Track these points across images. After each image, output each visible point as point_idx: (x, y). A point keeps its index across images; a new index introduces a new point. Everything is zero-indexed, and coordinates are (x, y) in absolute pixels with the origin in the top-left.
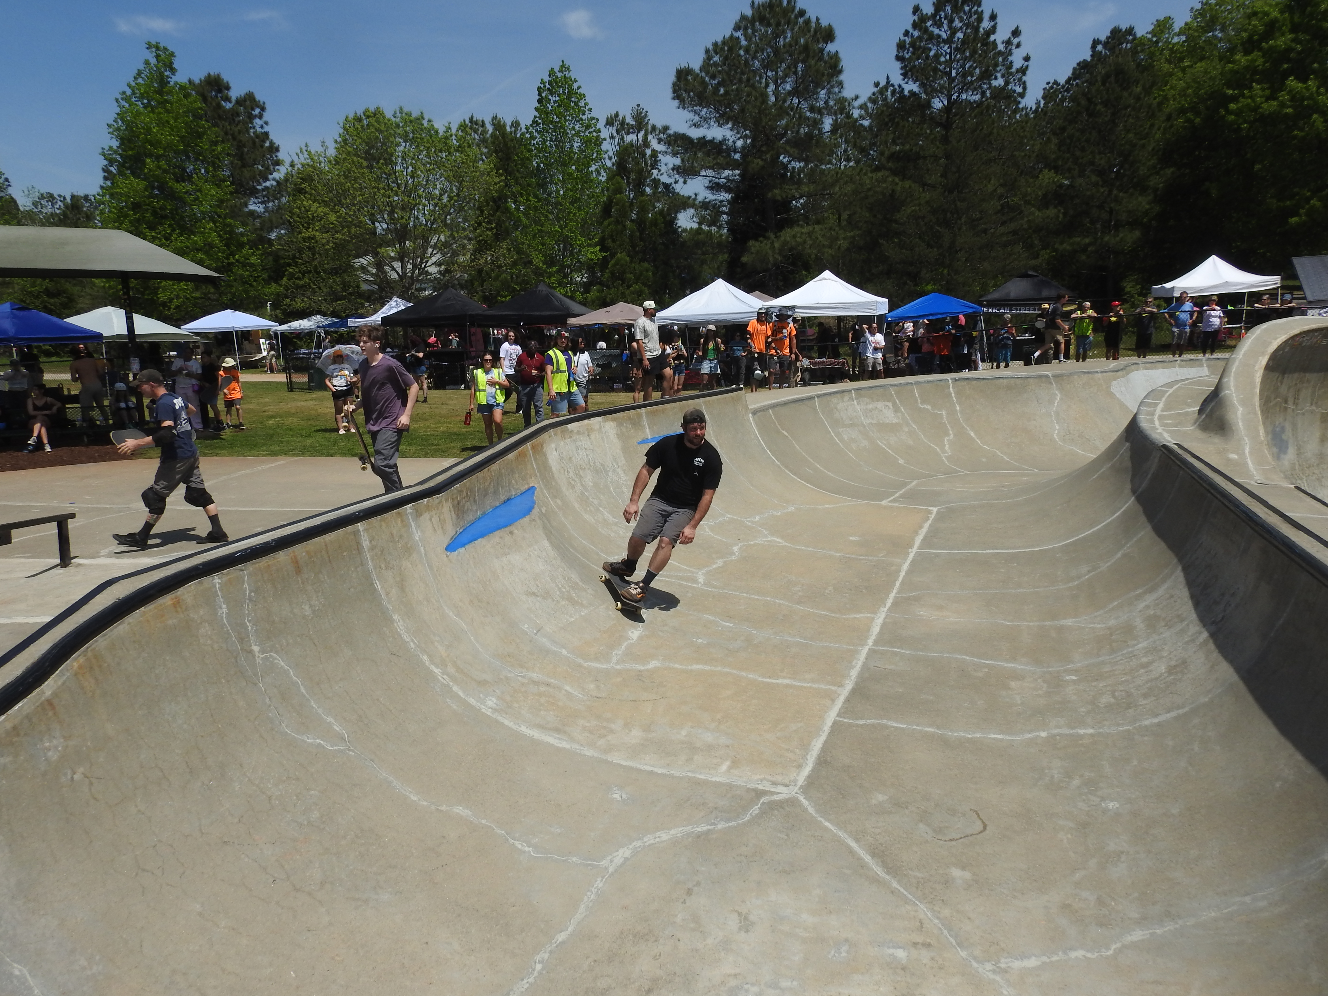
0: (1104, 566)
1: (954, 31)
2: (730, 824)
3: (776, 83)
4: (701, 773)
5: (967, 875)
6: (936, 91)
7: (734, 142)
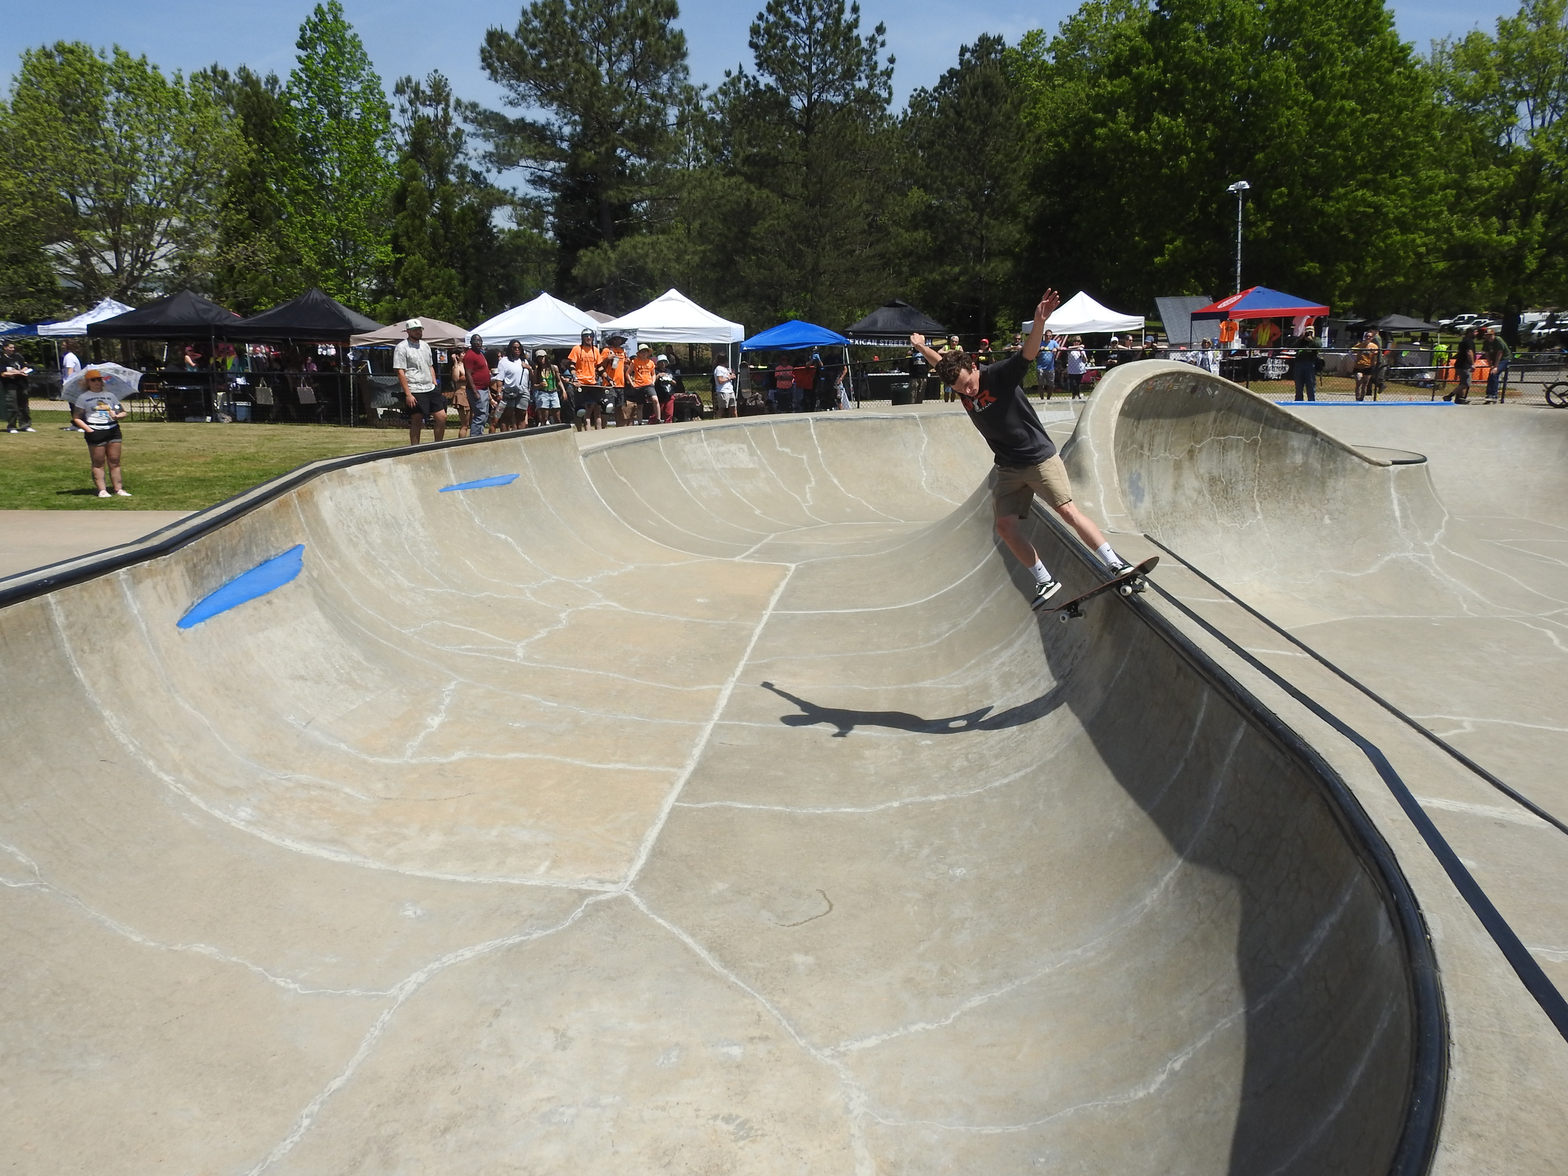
0: (964, 623)
1: (813, 20)
2: (548, 932)
3: (609, 60)
4: (514, 878)
5: (810, 959)
6: (795, 88)
7: (560, 128)
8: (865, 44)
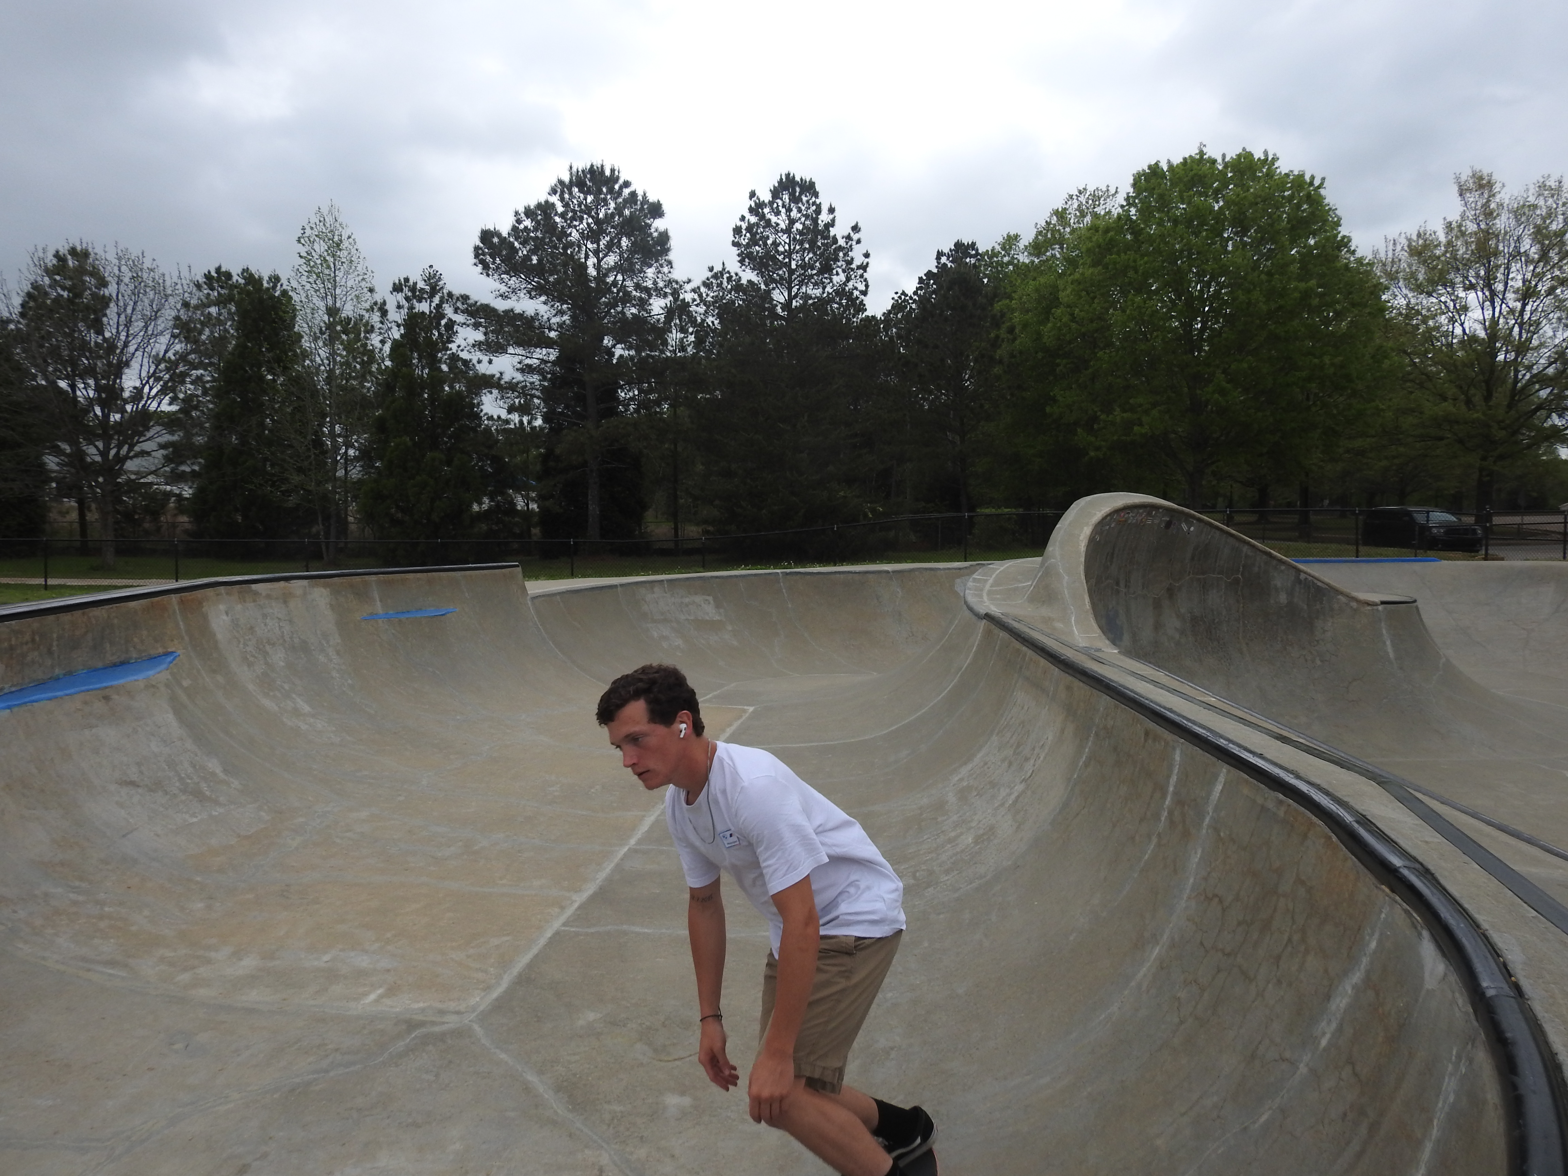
0: (924, 748)
2: (352, 1069)
3: (597, 256)
4: (333, 1007)
5: (686, 1101)
6: (775, 281)
7: (549, 318)
8: (841, 242)
